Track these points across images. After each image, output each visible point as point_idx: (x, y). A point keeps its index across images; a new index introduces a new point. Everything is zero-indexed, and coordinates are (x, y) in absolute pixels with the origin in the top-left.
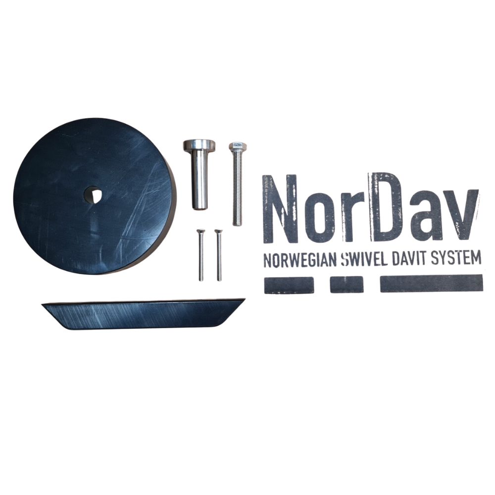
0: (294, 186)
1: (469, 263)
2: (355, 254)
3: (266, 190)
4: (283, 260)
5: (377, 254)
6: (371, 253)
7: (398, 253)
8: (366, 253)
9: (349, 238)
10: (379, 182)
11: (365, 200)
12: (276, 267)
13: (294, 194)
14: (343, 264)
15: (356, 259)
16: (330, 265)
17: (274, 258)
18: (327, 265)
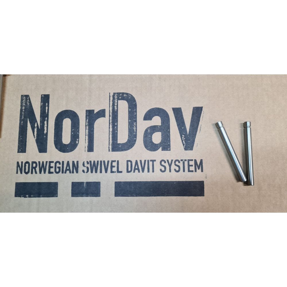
0: (47, 104)
1: (192, 171)
2: (94, 162)
3: (24, 108)
4: (33, 168)
5: (113, 163)
6: (108, 162)
7: (131, 162)
8: (104, 162)
9: (91, 148)
10: (119, 101)
11: (106, 116)
12: (27, 173)
13: (47, 111)
14: (83, 171)
15: (95, 166)
16: (73, 172)
17: (25, 166)
18: (70, 172)
